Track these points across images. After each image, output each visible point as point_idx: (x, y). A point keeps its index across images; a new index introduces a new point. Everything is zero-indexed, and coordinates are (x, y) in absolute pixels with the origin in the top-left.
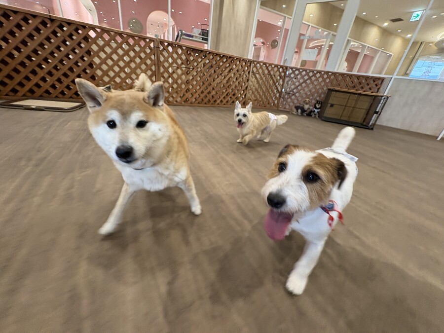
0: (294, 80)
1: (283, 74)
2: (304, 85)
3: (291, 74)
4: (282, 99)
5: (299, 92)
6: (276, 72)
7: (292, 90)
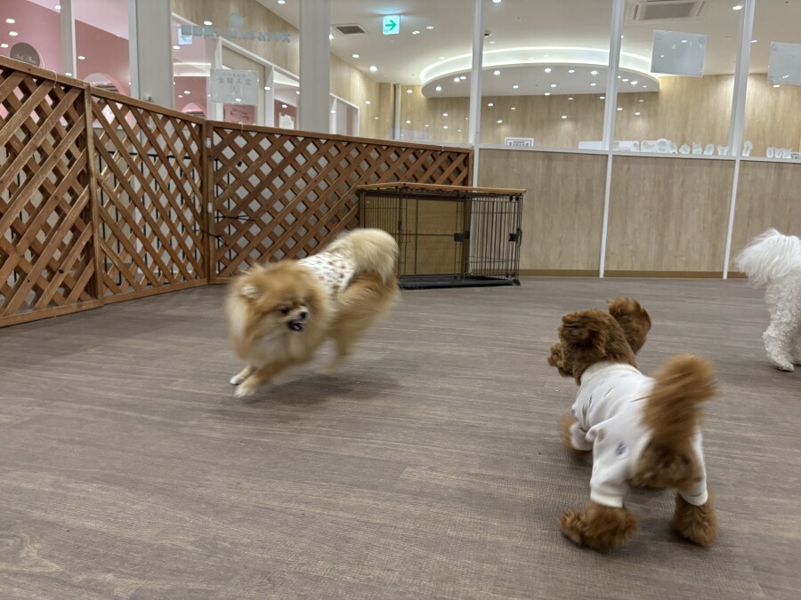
0: (237, 166)
1: (194, 147)
2: (278, 182)
3: (222, 146)
4: (215, 244)
5: (267, 207)
6: (174, 140)
7: (243, 205)
